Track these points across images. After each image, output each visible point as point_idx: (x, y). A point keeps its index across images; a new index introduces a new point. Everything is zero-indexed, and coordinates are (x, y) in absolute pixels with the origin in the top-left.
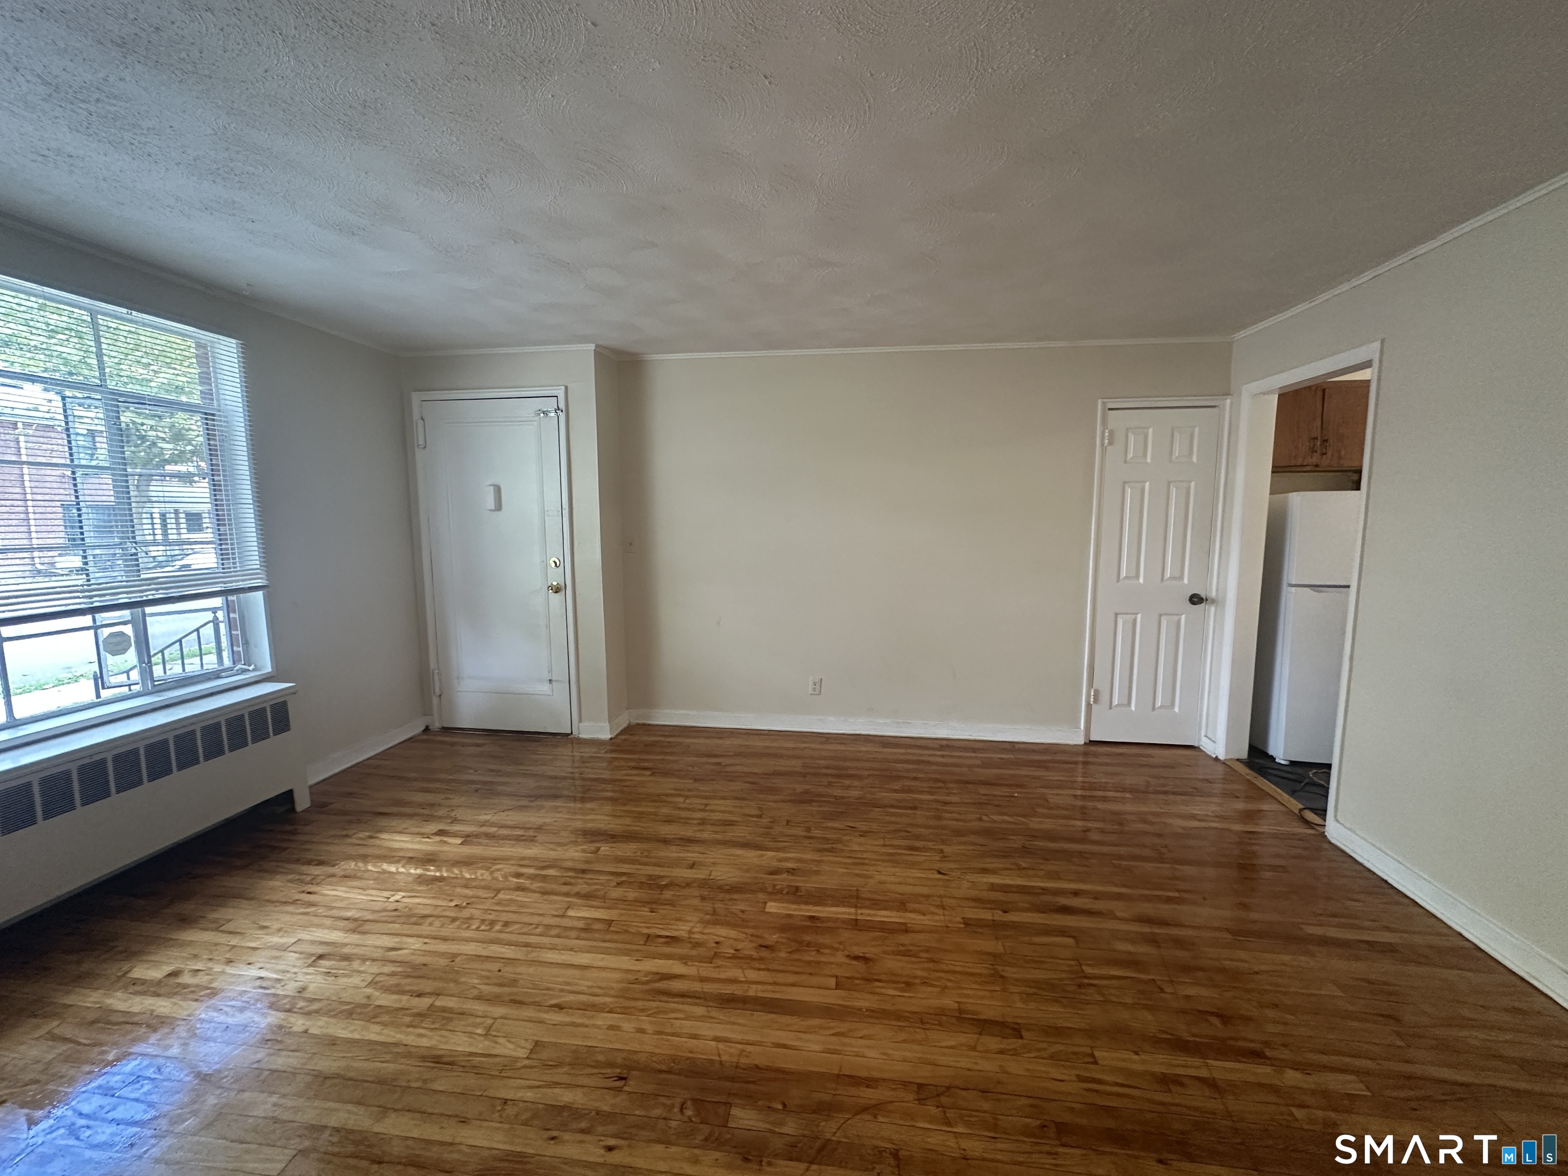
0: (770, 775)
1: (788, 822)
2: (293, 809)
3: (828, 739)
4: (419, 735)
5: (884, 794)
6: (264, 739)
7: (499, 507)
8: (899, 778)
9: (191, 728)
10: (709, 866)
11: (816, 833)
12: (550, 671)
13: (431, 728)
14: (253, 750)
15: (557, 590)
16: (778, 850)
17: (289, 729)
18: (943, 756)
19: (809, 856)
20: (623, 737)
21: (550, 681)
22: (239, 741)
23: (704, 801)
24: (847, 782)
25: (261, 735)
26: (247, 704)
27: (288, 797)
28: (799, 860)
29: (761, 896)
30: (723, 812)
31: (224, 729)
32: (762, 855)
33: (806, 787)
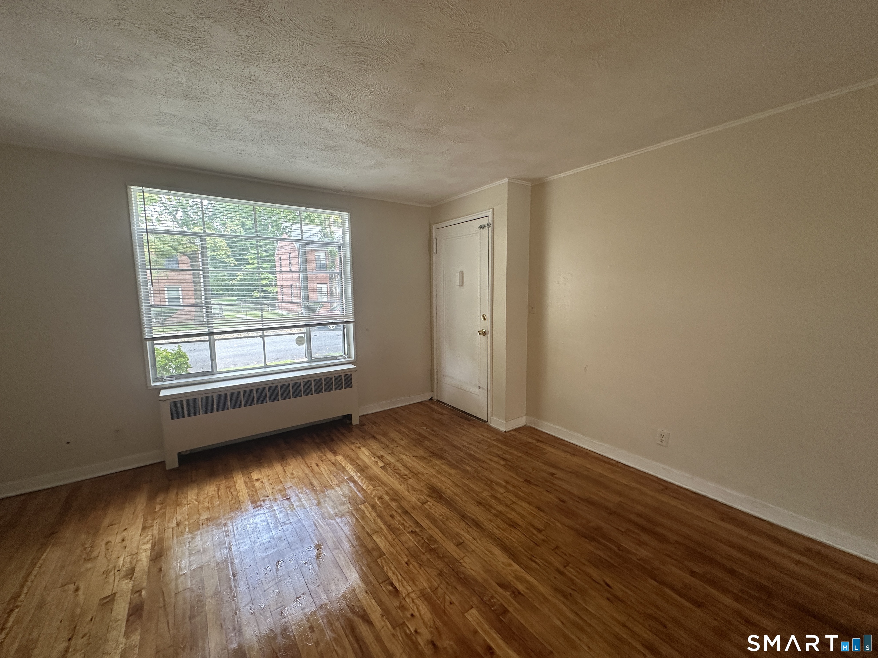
0: (581, 499)
1: (557, 547)
2: (351, 423)
3: (666, 488)
4: (427, 401)
5: (674, 569)
6: (340, 389)
7: (462, 284)
8: (711, 561)
9: (310, 379)
10: (468, 551)
11: (570, 572)
12: (480, 381)
13: (433, 399)
14: (335, 393)
15: (484, 334)
16: (526, 568)
17: (352, 387)
18: (798, 562)
19: (542, 589)
20: (513, 433)
21: (479, 387)
22: (329, 388)
23: (514, 499)
24: (645, 538)
25: (339, 387)
26: (334, 373)
27: (349, 417)
28: (531, 587)
29: (475, 600)
30: (519, 514)
31: (323, 382)
32: (510, 565)
33: (603, 524)
